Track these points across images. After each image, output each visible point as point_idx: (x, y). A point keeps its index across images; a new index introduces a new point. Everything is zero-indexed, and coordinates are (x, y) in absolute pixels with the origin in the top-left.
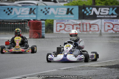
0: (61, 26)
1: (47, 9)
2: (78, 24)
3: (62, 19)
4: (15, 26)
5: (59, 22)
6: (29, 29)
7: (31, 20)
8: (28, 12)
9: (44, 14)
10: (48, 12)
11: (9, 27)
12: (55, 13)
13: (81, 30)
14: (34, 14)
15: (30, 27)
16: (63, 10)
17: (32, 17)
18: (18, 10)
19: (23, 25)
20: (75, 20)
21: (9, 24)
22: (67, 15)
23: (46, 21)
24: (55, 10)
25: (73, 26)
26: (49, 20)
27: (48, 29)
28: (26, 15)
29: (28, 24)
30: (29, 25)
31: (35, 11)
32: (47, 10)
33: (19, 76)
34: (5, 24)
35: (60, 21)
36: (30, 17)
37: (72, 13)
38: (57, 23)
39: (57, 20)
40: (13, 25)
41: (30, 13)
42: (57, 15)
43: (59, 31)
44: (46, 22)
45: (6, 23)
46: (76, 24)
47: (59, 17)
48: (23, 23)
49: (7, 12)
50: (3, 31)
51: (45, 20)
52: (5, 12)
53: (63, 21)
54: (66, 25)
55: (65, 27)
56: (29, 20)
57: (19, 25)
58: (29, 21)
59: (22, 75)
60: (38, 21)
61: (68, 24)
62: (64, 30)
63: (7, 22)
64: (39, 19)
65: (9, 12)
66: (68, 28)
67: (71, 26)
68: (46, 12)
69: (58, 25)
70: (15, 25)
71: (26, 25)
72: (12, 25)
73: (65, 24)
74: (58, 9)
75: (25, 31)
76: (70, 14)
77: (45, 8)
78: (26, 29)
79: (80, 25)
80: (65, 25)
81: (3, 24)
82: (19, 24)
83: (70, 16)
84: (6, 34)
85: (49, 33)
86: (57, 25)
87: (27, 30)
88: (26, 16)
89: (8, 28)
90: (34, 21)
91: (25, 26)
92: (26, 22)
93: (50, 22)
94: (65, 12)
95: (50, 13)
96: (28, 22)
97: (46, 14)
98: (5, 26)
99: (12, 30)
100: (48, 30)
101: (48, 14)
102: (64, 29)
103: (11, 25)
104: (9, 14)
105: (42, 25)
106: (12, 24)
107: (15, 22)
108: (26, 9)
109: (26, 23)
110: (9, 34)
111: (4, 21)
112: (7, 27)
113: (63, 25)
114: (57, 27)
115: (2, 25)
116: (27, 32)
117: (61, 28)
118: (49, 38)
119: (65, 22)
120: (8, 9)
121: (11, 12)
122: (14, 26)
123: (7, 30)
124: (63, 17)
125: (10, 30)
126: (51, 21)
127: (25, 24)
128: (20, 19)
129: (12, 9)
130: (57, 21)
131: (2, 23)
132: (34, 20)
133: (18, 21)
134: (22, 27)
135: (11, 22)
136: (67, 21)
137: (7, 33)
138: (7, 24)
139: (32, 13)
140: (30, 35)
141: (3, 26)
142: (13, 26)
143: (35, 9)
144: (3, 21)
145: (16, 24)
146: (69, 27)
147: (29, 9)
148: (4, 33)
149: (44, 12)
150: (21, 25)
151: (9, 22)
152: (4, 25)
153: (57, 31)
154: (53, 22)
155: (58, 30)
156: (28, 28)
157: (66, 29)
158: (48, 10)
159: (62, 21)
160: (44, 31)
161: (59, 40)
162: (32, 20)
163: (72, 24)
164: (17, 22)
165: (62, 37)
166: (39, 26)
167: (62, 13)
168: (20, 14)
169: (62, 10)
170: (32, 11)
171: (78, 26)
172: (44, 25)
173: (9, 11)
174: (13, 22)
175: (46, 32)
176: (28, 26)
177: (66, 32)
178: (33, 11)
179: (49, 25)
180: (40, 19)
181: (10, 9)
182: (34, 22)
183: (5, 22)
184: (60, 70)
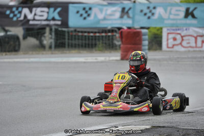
0: (175, 39)
1: (151, 9)
3: (177, 27)
5: (172, 32)
6: (120, 43)
7: (123, 29)
9: (146, 17)
10: (153, 14)
11: (85, 40)
12: (165, 16)
14: (129, 17)
15: (122, 40)
16: (180, 11)
17: (125, 23)
18: (101, 11)
19: (111, 38)
20: (200, 28)
21: (85, 36)
22: (186, 19)
23: (150, 30)
24: (166, 10)
25: (196, 38)
26: (155, 28)
27: (154, 43)
28: (115, 20)
29: (118, 35)
30: (121, 37)
31: (130, 12)
32: (150, 12)
34: (79, 36)
35: (174, 30)
36: (121, 24)
37: (193, 17)
38: (168, 34)
39: (169, 28)
40: (92, 36)
42: (169, 19)
43: (173, 47)
44: (150, 32)
45: (80, 34)
46: (201, 34)
48: (110, 34)
49: (81, 15)
50: (75, 47)
51: (148, 28)
52: (79, 15)
53: (179, 30)
54: (184, 36)
55: (183, 40)
56: (119, 29)
57: (102, 36)
60: (135, 31)
61: (187, 34)
62: (180, 46)
63: (82, 32)
64: (137, 26)
65: (85, 15)
66: (188, 41)
68: (149, 14)
70: (95, 36)
72: (90, 38)
73: (183, 34)
74: (171, 9)
75: (113, 47)
76: (190, 17)
77: (148, 8)
78: (115, 44)
80: (182, 37)
81: (75, 35)
82: (104, 34)
83: (190, 20)
84: (80, 53)
85: (156, 50)
86: (168, 36)
87: (116, 46)
88: (114, 22)
89: (84, 42)
90: (129, 30)
91: (113, 39)
92: (116, 31)
93: (156, 32)
94: (182, 14)
95: (156, 16)
96: (119, 32)
97: (149, 18)
98: (78, 39)
99: (90, 46)
100: (152, 45)
101: (153, 18)
102: (181, 44)
103: (89, 36)
104: (85, 18)
105: (144, 37)
106: (92, 34)
107: (95, 33)
108: (114, 9)
109: (115, 34)
110: (85, 52)
111: (78, 30)
112: (82, 40)
113: (178, 37)
114: (168, 40)
115: (73, 37)
116: (116, 49)
117: (176, 43)
118: (155, 60)
119: (183, 31)
120: (84, 9)
121: (89, 15)
122: (94, 38)
123: (82, 46)
124: (179, 22)
126: (158, 30)
127: (113, 36)
128: (105, 26)
129: (90, 9)
130: (168, 30)
132: (129, 28)
133: (101, 31)
134: (109, 40)
135: (89, 32)
136: (186, 29)
137: (82, 52)
138: (82, 36)
140: (122, 55)
141: (75, 39)
142: (92, 39)
143: (130, 9)
144: (75, 31)
145: (98, 34)
146: (189, 40)
147: (120, 10)
148: (76, 51)
149: (145, 14)
150: (106, 36)
151: (85, 32)
152: (77, 37)
153: (168, 47)
154: (161, 32)
155: (170, 45)
156: (118, 41)
158: (153, 11)
159: (176, 30)
160: (147, 47)
161: (172, 62)
162: (125, 28)
163: (195, 35)
164: (99, 33)
165: (178, 58)
166: (138, 38)
167: (178, 15)
168: (105, 19)
169: (177, 11)
172: (147, 37)
173: (86, 12)
174: (92, 32)
175: (149, 49)
176: (119, 39)
177: (183, 49)
179: (155, 38)
181: (87, 9)
182: (129, 32)
183: (79, 32)
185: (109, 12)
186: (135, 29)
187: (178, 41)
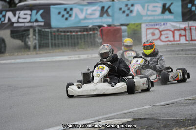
0: (153, 34)
1: (129, 6)
2: (182, 29)
3: (155, 22)
4: (78, 38)
5: (150, 27)
6: (101, 41)
7: (104, 27)
8: (98, 13)
9: (125, 14)
10: (131, 11)
11: (68, 39)
12: (143, 12)
13: (187, 39)
15: (102, 38)
16: (157, 7)
17: (106, 21)
18: (82, 10)
19: (92, 36)
20: (177, 22)
21: (68, 35)
22: (163, 14)
23: (129, 26)
25: (174, 32)
26: (134, 24)
29: (99, 33)
30: (102, 34)
31: (109, 11)
32: (129, 9)
33: (89, 120)
34: (61, 36)
35: (152, 25)
36: (102, 22)
37: (170, 12)
38: (147, 29)
39: (147, 24)
40: (74, 35)
41: (102, 15)
42: (147, 15)
44: (130, 28)
45: (63, 34)
46: (179, 29)
47: (150, 18)
48: (91, 32)
49: (63, 16)
50: (59, 46)
51: (127, 25)
52: (61, 15)
53: (157, 25)
54: (163, 31)
55: (161, 34)
56: (100, 27)
57: (84, 35)
58: (101, 29)
59: (94, 117)
60: (115, 28)
61: (165, 29)
62: (159, 41)
63: (64, 32)
65: (67, 16)
66: (166, 36)
67: (171, 33)
68: (128, 12)
69: (150, 31)
70: (78, 35)
71: (96, 35)
72: (73, 37)
73: (161, 30)
74: (148, 6)
75: (94, 45)
76: (167, 12)
77: (127, 5)
78: (97, 41)
79: (185, 30)
80: (160, 32)
81: (58, 36)
82: (85, 33)
83: (167, 15)
84: (63, 52)
86: (146, 32)
87: (98, 43)
88: (95, 21)
89: (67, 41)
90: (109, 28)
91: (94, 37)
92: (97, 30)
93: (135, 28)
94: (160, 10)
95: (134, 13)
96: (99, 30)
97: (128, 15)
98: (61, 39)
99: (73, 45)
101: (131, 15)
102: (159, 38)
103: (71, 36)
104: (66, 19)
105: (123, 34)
106: (74, 34)
107: (77, 32)
108: (94, 8)
109: (96, 32)
110: (68, 51)
111: (61, 30)
112: (65, 39)
113: (157, 32)
114: (147, 35)
115: (56, 37)
119: (161, 26)
120: (65, 10)
121: (70, 16)
122: (76, 37)
123: (65, 45)
124: (157, 18)
125: (70, 44)
126: (137, 26)
127: (94, 34)
128: (87, 25)
129: (71, 9)
130: (146, 25)
131: (57, 34)
132: (109, 26)
133: (83, 30)
134: (91, 38)
135: (71, 32)
136: (164, 24)
137: (65, 50)
138: (65, 35)
139: (105, 15)
141: (58, 39)
142: (74, 38)
143: (109, 7)
144: (58, 31)
145: (79, 33)
146: (167, 34)
147: (100, 9)
148: (60, 50)
149: (124, 12)
150: (87, 34)
151: (68, 32)
154: (141, 28)
156: (99, 39)
157: (163, 38)
158: (132, 8)
159: (155, 25)
162: (106, 26)
163: (173, 29)
164: (80, 31)
166: (118, 35)
167: (155, 11)
168: (85, 18)
169: (154, 7)
170: (104, 11)
171: (183, 33)
172: (126, 33)
173: (68, 13)
174: (74, 32)
176: (100, 37)
177: (162, 44)
178: (107, 11)
179: (134, 33)
180: (118, 24)
181: (68, 10)
182: (110, 30)
183: (61, 32)
184: (156, 105)
185: (89, 11)
186: (115, 26)
187: (157, 36)
